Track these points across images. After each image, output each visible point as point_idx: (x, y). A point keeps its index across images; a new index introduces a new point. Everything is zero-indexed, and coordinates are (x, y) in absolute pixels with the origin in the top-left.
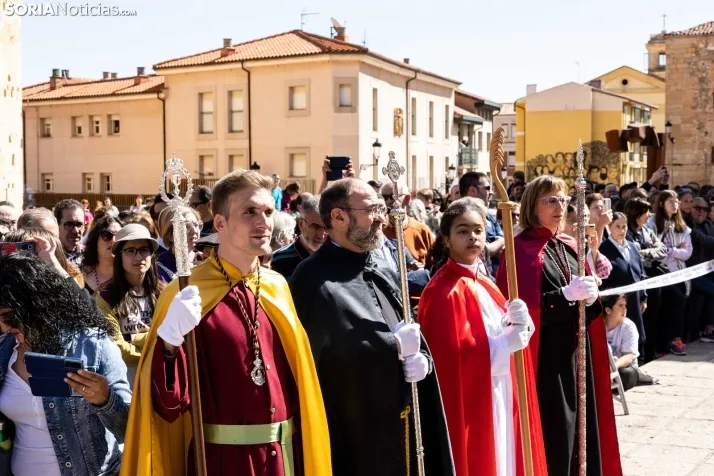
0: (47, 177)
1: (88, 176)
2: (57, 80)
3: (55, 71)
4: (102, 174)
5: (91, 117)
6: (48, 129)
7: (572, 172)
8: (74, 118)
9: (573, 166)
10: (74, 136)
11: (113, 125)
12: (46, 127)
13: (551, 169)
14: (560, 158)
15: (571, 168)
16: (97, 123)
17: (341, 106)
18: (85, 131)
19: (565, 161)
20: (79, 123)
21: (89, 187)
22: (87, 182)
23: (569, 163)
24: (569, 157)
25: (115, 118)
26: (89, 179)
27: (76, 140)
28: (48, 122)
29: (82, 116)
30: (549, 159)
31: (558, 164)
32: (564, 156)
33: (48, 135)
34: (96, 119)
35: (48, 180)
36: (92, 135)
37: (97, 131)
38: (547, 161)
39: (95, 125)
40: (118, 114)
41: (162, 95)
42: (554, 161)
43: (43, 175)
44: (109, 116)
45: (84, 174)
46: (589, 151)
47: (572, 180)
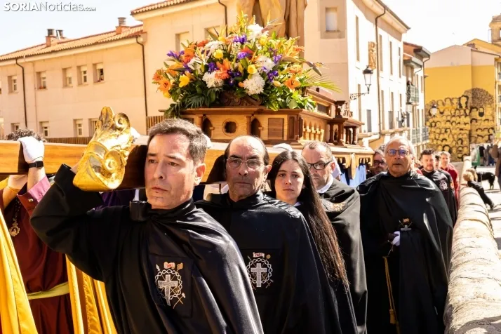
0: (45, 125)
1: (78, 122)
2: (52, 39)
3: (50, 32)
4: (90, 119)
5: (79, 67)
6: (44, 82)
7: (457, 112)
8: (65, 70)
9: (458, 107)
10: (65, 86)
11: (99, 73)
12: (42, 80)
13: (442, 111)
14: (448, 102)
15: (457, 109)
16: (85, 72)
17: (327, 31)
18: (75, 82)
19: (452, 104)
20: (69, 74)
21: (80, 133)
22: (78, 128)
23: (456, 106)
24: (455, 101)
25: (100, 67)
26: (80, 125)
27: (67, 90)
28: (43, 75)
29: (70, 68)
30: (440, 103)
31: (446, 106)
32: (451, 100)
33: (45, 88)
34: (83, 69)
35: (46, 128)
36: (80, 84)
37: (85, 81)
38: (438, 104)
39: (83, 75)
40: (102, 63)
41: (141, 40)
42: (444, 104)
43: (41, 123)
44: (95, 65)
45: (75, 121)
46: (470, 96)
47: (458, 118)
